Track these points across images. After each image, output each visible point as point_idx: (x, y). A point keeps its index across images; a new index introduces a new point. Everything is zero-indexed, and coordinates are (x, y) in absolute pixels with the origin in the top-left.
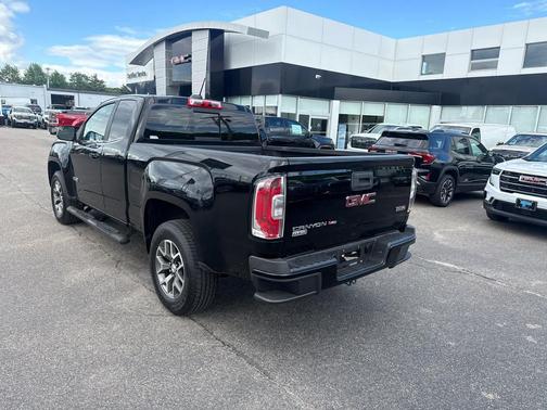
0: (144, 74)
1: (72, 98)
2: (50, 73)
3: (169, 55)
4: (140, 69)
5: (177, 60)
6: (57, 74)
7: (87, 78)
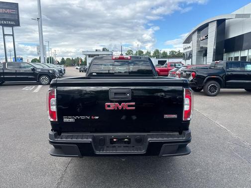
0: (190, 47)
1: (166, 61)
2: (162, 52)
3: (199, 37)
4: (188, 45)
5: (202, 39)
6: (164, 52)
7: (176, 52)
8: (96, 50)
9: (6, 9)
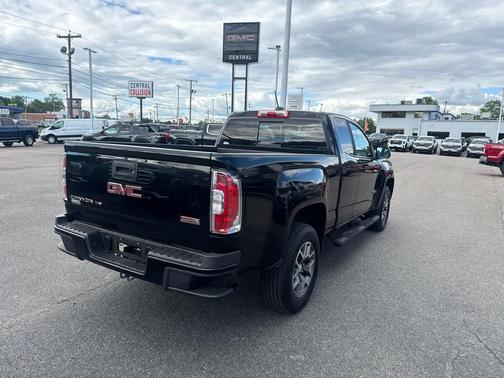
8: (403, 103)
9: (241, 34)
